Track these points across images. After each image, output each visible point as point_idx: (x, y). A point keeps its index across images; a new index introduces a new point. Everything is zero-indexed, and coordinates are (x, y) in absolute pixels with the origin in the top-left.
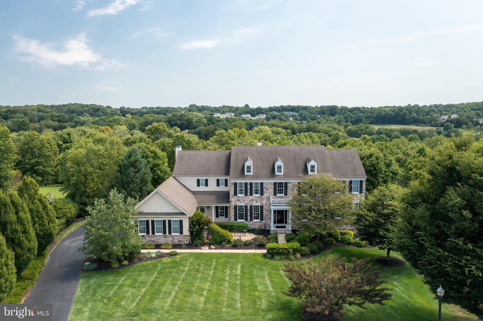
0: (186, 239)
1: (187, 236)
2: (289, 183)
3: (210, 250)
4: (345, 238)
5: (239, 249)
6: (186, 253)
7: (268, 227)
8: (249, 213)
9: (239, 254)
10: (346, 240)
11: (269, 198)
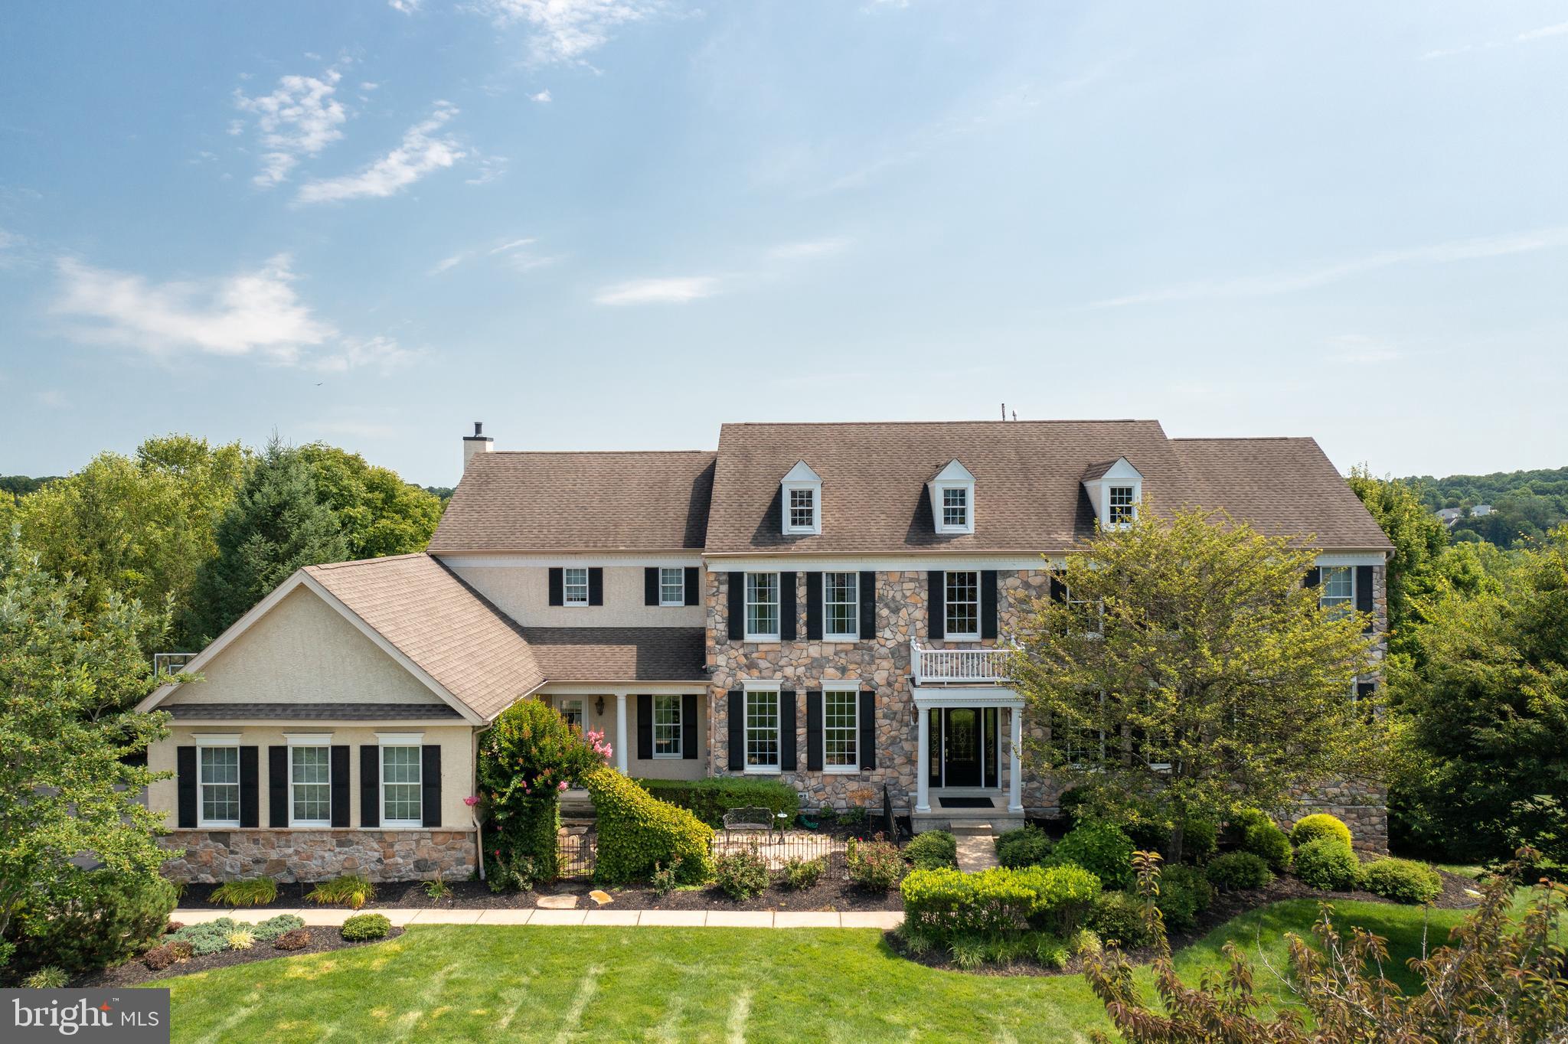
0: (460, 855)
1: (461, 834)
2: (1007, 574)
3: (583, 912)
4: (1315, 852)
5: (748, 908)
6: (442, 927)
7: (901, 803)
8: (801, 732)
9: (745, 933)
10: (1325, 865)
11: (904, 653)
